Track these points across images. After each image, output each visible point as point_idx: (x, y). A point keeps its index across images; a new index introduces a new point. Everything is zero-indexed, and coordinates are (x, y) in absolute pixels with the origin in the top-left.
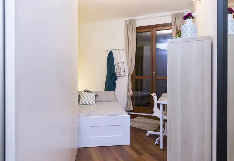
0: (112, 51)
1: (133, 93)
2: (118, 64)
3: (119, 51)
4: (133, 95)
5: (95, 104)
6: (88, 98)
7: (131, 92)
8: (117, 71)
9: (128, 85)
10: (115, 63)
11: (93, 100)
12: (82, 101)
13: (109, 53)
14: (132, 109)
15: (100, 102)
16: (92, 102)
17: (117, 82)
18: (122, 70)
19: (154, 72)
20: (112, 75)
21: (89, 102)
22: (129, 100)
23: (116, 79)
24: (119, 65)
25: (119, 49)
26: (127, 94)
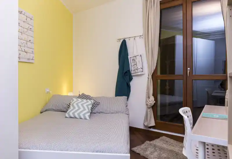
0: (126, 39)
1: (156, 99)
2: (133, 58)
3: (134, 39)
4: (155, 103)
5: (88, 118)
6: (79, 108)
7: (152, 98)
8: (132, 68)
9: (148, 89)
10: (129, 57)
11: (87, 110)
12: (70, 112)
13: (121, 43)
14: (153, 124)
15: (101, 114)
16: (84, 115)
17: (132, 84)
18: (139, 66)
19: (189, 69)
20: (125, 73)
21: (79, 114)
22: (149, 110)
23: (131, 79)
24: (135, 59)
25: (135, 37)
26: (146, 101)
